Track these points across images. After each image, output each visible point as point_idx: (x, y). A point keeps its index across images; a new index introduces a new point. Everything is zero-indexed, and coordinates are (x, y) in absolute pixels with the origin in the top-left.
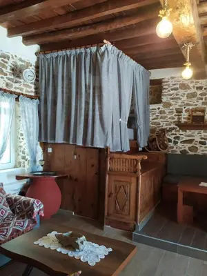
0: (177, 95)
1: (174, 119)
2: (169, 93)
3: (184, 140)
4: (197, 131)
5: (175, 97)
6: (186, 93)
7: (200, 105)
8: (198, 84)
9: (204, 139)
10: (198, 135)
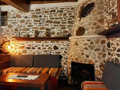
0: (15, 21)
1: (14, 34)
2: (11, 19)
3: (20, 46)
4: (26, 42)
5: (14, 22)
6: (20, 20)
7: (27, 27)
8: (25, 15)
9: (29, 46)
10: (26, 44)
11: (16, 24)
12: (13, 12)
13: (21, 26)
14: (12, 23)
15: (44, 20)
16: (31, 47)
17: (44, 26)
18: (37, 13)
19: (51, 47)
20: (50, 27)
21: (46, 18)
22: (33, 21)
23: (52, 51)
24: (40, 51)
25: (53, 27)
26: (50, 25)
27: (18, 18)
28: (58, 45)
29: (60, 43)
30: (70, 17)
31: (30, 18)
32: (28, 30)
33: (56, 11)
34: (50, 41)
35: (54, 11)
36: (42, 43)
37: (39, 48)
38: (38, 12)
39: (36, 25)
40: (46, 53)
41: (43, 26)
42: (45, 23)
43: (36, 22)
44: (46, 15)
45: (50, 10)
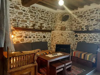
0: (13, 11)
1: (12, 24)
3: (18, 36)
4: (24, 32)
6: (18, 11)
8: (23, 8)
9: (27, 35)
11: (15, 15)
12: (11, 2)
13: (19, 18)
14: (10, 12)
15: (38, 16)
17: (38, 21)
18: (33, 10)
19: (42, 36)
21: (39, 15)
22: (29, 15)
23: (42, 39)
24: (35, 39)
25: (43, 22)
26: (41, 21)
27: (16, 10)
28: (45, 35)
30: (52, 18)
31: (28, 12)
32: (26, 22)
33: (45, 12)
34: (41, 32)
35: (44, 12)
36: (36, 34)
37: (34, 37)
40: (39, 40)
42: (38, 19)
43: (32, 17)
44: (39, 13)
45: (41, 10)
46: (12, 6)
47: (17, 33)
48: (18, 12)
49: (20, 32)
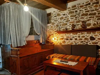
0: (56, 19)
1: (56, 29)
2: (53, 18)
3: (60, 38)
4: (64, 34)
6: (60, 17)
7: (65, 22)
8: (64, 13)
9: (68, 37)
10: (65, 36)
11: (57, 21)
12: (55, 13)
13: (60, 23)
14: (54, 21)
15: (80, 14)
16: (69, 38)
17: (80, 19)
19: (87, 38)
20: (85, 19)
21: (81, 12)
22: (70, 17)
23: (88, 41)
24: (77, 42)
25: (88, 19)
27: (58, 17)
28: (95, 36)
29: (96, 34)
31: (68, 15)
32: (66, 25)
33: (91, 4)
34: (86, 33)
36: (78, 35)
37: (76, 39)
38: (74, 8)
39: (72, 20)
40: (82, 43)
41: (78, 19)
42: (81, 17)
43: (73, 17)
45: (85, 4)
46: (55, 15)
47: (59, 36)
48: (59, 19)
49: (62, 35)
